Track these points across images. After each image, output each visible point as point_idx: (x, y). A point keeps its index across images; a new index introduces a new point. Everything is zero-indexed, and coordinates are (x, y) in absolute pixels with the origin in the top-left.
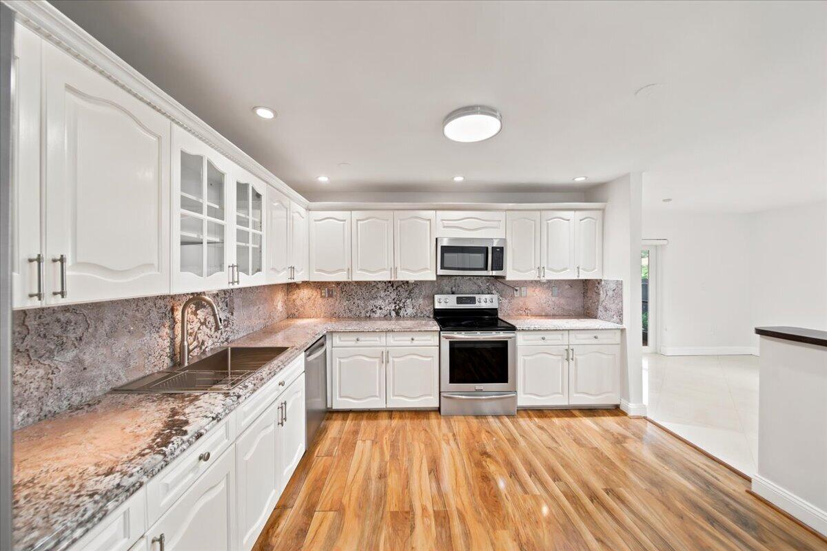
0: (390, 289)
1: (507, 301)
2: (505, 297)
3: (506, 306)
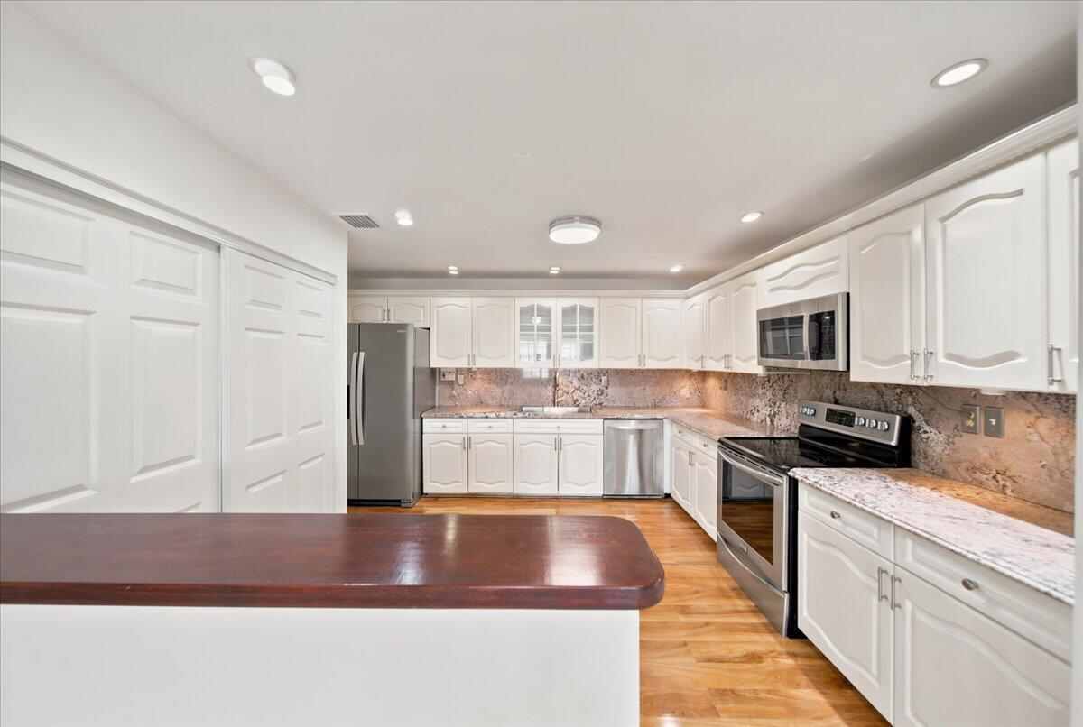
0: (767, 385)
1: (942, 437)
2: (937, 428)
3: (938, 449)
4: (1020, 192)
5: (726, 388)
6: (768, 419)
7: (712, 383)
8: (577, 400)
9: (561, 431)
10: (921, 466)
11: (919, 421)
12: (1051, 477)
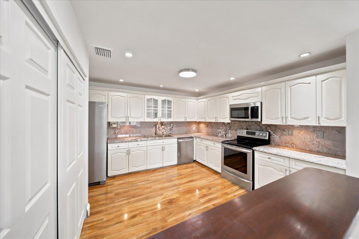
0: (224, 125)
1: (278, 137)
2: (276, 134)
3: (277, 139)
4: (310, 83)
5: (208, 127)
6: (224, 135)
7: (202, 126)
8: (163, 132)
9: (164, 143)
10: (273, 144)
11: (272, 133)
12: (304, 143)
